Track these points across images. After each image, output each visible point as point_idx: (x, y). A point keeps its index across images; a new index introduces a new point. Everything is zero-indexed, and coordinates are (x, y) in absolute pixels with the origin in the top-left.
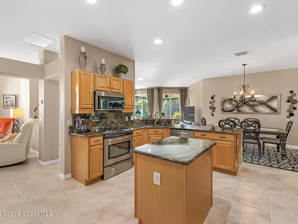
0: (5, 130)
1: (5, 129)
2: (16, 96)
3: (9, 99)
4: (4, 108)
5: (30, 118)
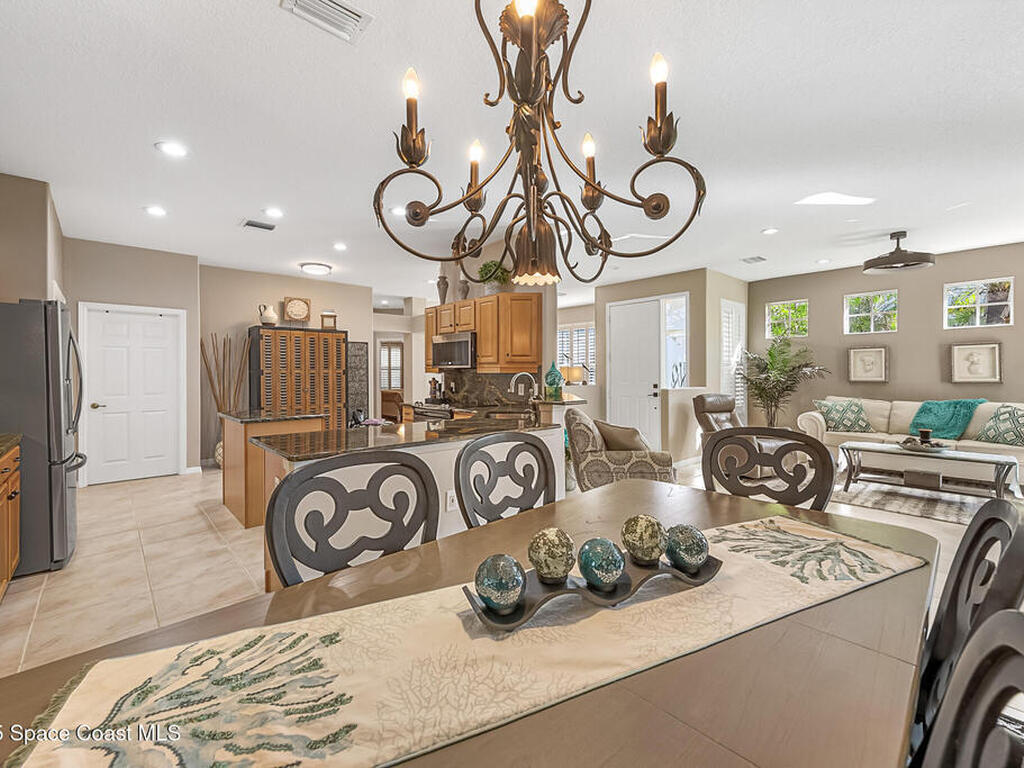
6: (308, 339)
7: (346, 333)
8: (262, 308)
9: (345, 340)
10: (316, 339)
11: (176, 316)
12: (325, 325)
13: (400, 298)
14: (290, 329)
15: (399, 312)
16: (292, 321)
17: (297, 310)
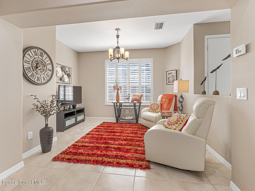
0: (168, 107)
1: (168, 105)
2: (176, 70)
3: (171, 75)
4: (167, 84)
5: (194, 94)
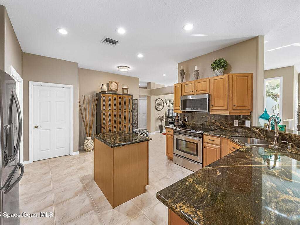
6: (119, 98)
7: (132, 95)
8: (102, 85)
9: (132, 98)
10: (122, 98)
11: (69, 88)
12: (124, 92)
13: (145, 82)
14: (112, 94)
15: (146, 88)
16: (112, 91)
17: (113, 86)
